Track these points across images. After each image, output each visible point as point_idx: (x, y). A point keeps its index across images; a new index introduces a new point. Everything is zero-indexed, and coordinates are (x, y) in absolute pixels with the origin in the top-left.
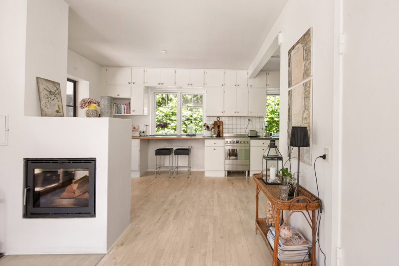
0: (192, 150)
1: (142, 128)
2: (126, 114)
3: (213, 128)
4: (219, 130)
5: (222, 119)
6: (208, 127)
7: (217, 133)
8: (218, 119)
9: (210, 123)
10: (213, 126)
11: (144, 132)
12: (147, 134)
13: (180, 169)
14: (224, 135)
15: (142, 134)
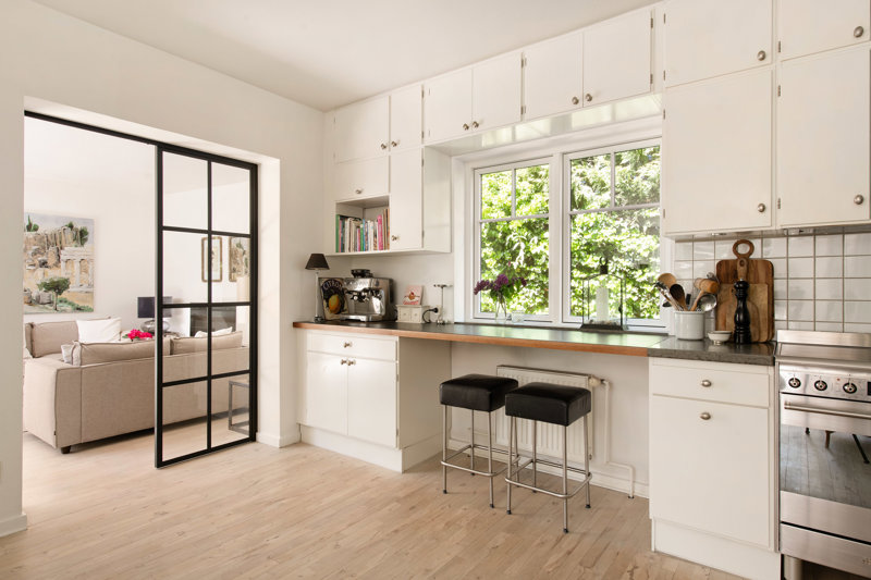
0: (600, 398)
1: (433, 300)
2: (378, 252)
3: (708, 297)
4: (743, 310)
5: (771, 251)
6: (676, 291)
7: (730, 322)
8: (743, 249)
9: (694, 270)
10: (707, 287)
11: (436, 310)
12: (446, 318)
13: (540, 467)
14: (782, 336)
15: (434, 317)
